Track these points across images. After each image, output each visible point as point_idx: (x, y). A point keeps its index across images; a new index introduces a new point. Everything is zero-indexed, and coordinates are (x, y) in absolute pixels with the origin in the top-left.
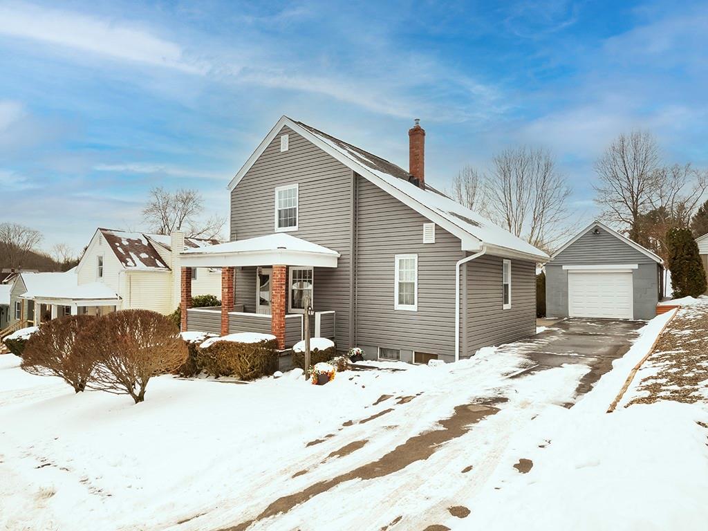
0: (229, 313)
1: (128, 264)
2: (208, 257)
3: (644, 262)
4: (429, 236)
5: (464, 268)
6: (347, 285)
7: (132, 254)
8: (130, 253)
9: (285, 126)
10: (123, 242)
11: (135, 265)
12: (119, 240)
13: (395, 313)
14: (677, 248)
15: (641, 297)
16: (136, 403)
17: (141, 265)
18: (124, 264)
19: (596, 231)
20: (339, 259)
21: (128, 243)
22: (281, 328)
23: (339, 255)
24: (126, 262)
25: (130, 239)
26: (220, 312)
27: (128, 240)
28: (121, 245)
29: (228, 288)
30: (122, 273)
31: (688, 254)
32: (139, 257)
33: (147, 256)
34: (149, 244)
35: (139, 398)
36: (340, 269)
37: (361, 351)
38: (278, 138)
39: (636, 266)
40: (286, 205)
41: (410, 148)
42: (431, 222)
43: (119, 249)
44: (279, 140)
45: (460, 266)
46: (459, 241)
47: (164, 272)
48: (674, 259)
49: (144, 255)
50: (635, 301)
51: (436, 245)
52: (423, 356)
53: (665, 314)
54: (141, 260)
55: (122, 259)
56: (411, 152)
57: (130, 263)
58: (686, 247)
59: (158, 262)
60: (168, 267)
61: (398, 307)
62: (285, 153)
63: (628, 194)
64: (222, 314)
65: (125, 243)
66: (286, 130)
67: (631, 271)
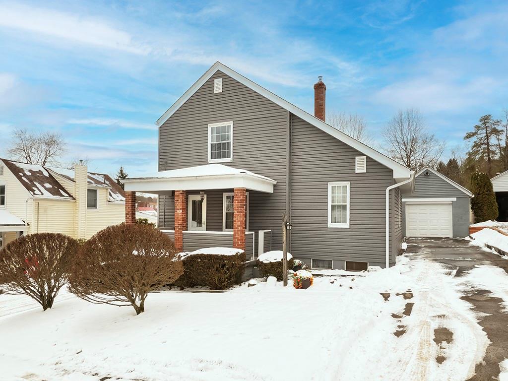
0: (183, 232)
1: (35, 192)
2: (160, 181)
3: (461, 197)
4: (360, 166)
5: (393, 193)
6: (284, 208)
7: (36, 184)
8: (35, 183)
9: (218, 71)
10: (25, 172)
11: (42, 194)
12: (22, 171)
13: (329, 230)
14: (480, 187)
15: (458, 221)
16: (138, 313)
17: (47, 195)
18: (32, 193)
19: (427, 173)
20: (275, 186)
21: (30, 174)
22: (243, 242)
23: (275, 183)
24: (34, 191)
25: (31, 170)
26: (174, 231)
27: (30, 171)
28: (25, 175)
29: (183, 209)
30: (30, 201)
31: (487, 191)
32: (43, 186)
33: (51, 186)
34: (50, 174)
35: (140, 310)
36: (275, 194)
37: (301, 262)
38: (211, 80)
39: (455, 199)
40: (218, 140)
41: (315, 100)
42: (365, 155)
43: (24, 179)
44: (212, 83)
45: (390, 191)
46: (391, 171)
47: (69, 201)
48: (478, 194)
49: (48, 185)
50: (454, 225)
51: (367, 175)
52: (354, 264)
53: (476, 233)
54: (46, 188)
55: (29, 188)
56: (316, 103)
57: (37, 192)
58: (486, 186)
59: (62, 192)
60: (72, 197)
61: (331, 225)
62: (219, 94)
63: (404, 153)
64: (175, 233)
65: (29, 174)
66: (219, 74)
67: (451, 203)
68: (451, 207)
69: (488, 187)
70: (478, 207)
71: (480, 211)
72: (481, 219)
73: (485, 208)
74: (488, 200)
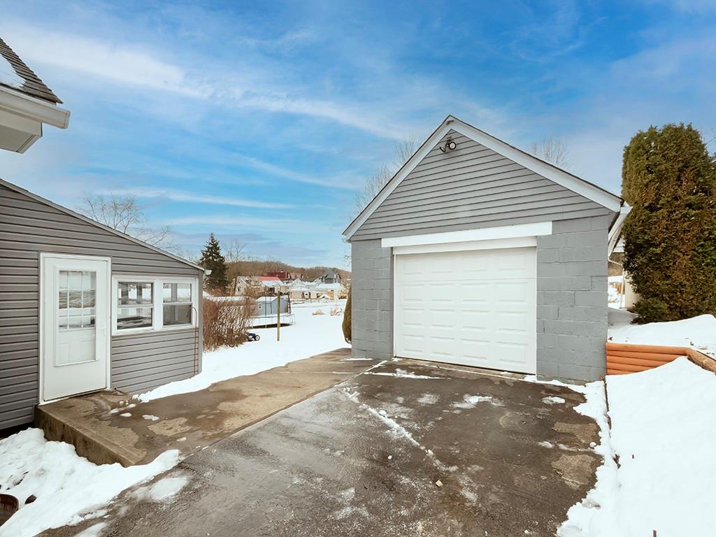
14: (661, 177)
15: (559, 315)
19: (449, 142)
39: (545, 228)
48: (652, 208)
58: (689, 174)
67: (534, 244)
68: (531, 261)
69: (698, 174)
70: (650, 260)
71: (657, 274)
72: (664, 306)
73: (684, 261)
74: (696, 229)
